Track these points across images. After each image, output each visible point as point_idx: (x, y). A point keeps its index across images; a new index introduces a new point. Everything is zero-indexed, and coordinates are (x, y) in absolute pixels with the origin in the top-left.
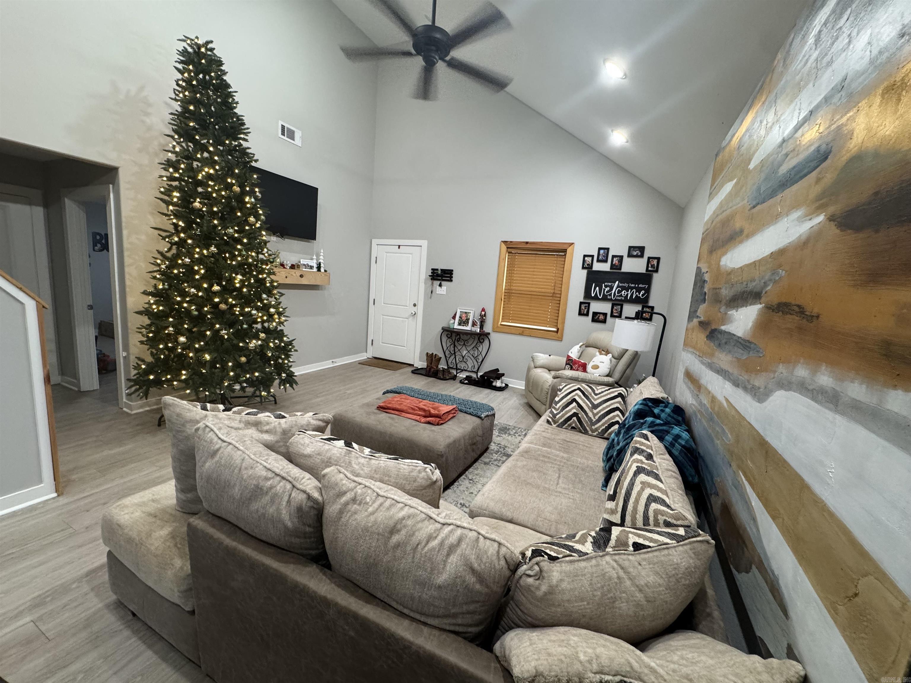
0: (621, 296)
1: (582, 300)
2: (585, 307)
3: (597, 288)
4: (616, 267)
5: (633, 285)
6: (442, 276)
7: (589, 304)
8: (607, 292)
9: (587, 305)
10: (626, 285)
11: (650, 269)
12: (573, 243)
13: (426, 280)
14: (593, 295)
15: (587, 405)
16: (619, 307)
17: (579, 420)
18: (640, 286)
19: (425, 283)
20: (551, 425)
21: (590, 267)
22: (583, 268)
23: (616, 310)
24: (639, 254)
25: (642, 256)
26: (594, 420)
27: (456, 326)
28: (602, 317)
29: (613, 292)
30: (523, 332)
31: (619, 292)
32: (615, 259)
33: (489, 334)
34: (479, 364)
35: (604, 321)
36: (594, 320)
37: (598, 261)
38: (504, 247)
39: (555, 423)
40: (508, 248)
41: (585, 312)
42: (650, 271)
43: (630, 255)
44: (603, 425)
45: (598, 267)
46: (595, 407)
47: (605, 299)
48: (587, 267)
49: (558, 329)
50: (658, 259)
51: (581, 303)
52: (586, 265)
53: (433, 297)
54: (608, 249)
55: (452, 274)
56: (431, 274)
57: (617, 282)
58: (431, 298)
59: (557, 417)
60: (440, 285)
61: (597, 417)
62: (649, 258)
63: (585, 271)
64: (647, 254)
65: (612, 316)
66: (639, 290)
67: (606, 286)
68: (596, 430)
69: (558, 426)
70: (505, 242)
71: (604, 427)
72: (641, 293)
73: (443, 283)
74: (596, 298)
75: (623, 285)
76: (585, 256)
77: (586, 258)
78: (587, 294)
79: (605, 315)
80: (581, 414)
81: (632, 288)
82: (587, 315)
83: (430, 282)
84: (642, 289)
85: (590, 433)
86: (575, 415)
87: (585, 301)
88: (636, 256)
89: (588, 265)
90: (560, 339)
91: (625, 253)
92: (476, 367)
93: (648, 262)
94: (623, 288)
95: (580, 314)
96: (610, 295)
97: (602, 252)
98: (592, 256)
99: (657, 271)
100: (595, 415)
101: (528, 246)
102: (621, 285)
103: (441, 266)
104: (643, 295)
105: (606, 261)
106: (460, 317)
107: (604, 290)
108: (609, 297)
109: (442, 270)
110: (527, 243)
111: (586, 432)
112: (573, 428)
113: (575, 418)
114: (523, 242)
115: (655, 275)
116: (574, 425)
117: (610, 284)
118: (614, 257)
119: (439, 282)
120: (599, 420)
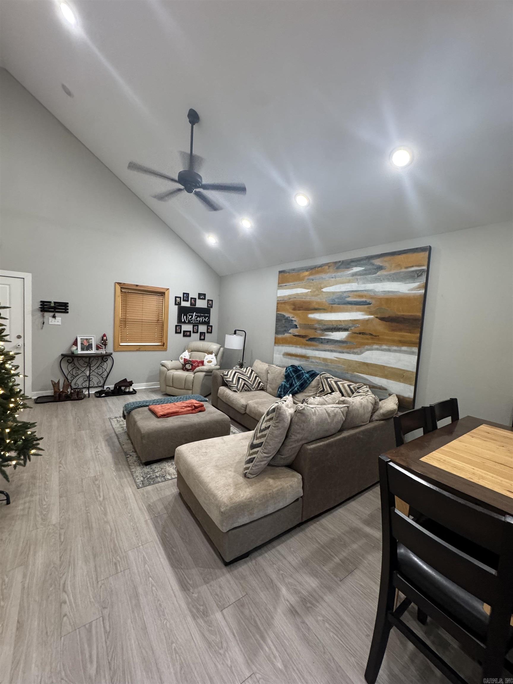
0: (197, 321)
1: (176, 324)
2: (179, 328)
3: (185, 316)
4: (193, 304)
5: (202, 315)
6: (54, 308)
7: (181, 326)
8: (190, 319)
9: (180, 327)
10: (199, 314)
11: (209, 306)
12: (169, 289)
13: (33, 311)
14: (183, 321)
15: (246, 378)
16: (197, 327)
17: (247, 385)
18: (206, 315)
19: (33, 315)
20: (237, 392)
21: (179, 304)
22: (176, 304)
23: (195, 328)
24: (204, 298)
25: (205, 299)
26: (252, 384)
27: (80, 352)
28: (188, 333)
29: (193, 318)
30: (140, 349)
31: (196, 318)
32: (192, 300)
33: (111, 354)
34: (105, 379)
35: (190, 336)
36: (184, 336)
37: (184, 300)
38: (118, 288)
39: (239, 391)
40: (121, 288)
41: (179, 331)
42: (209, 307)
43: (199, 298)
44: (256, 385)
45: (184, 304)
46: (249, 378)
47: (189, 322)
48: (178, 304)
49: (164, 343)
50: (212, 301)
51: (176, 326)
52: (177, 303)
53: (44, 328)
54: (188, 294)
55: (68, 306)
56: (40, 306)
57: (195, 313)
58: (42, 328)
59: (239, 387)
60: (54, 317)
61: (252, 382)
62: (208, 300)
63: (177, 307)
64: (207, 298)
65: (194, 332)
66: (205, 317)
67: (189, 315)
68: (254, 387)
69: (240, 392)
70: (119, 284)
71: (257, 385)
72: (207, 319)
73: (57, 314)
74: (184, 323)
75: (198, 314)
76: (176, 297)
77: (177, 299)
78: (179, 320)
79: (190, 332)
80: (247, 383)
81: (202, 316)
82: (180, 333)
83: (39, 314)
84: (207, 316)
85: (252, 390)
86: (245, 384)
87: (178, 325)
88: (202, 299)
89: (178, 302)
90: (166, 350)
91: (197, 297)
92: (102, 382)
93: (208, 302)
94: (198, 316)
95: (176, 332)
96: (192, 320)
97: (185, 295)
98: (180, 298)
99: (212, 307)
100: (251, 381)
101: (137, 288)
102: (197, 314)
103: (53, 298)
104: (207, 320)
105: (188, 301)
106: (82, 344)
107: (189, 317)
108: (191, 322)
109: (55, 303)
110: (137, 286)
111: (251, 390)
112: (246, 390)
113: (245, 386)
114: (134, 285)
115: (211, 309)
116: (246, 389)
117: (191, 314)
118: (191, 298)
119: (52, 314)
120: (254, 383)
